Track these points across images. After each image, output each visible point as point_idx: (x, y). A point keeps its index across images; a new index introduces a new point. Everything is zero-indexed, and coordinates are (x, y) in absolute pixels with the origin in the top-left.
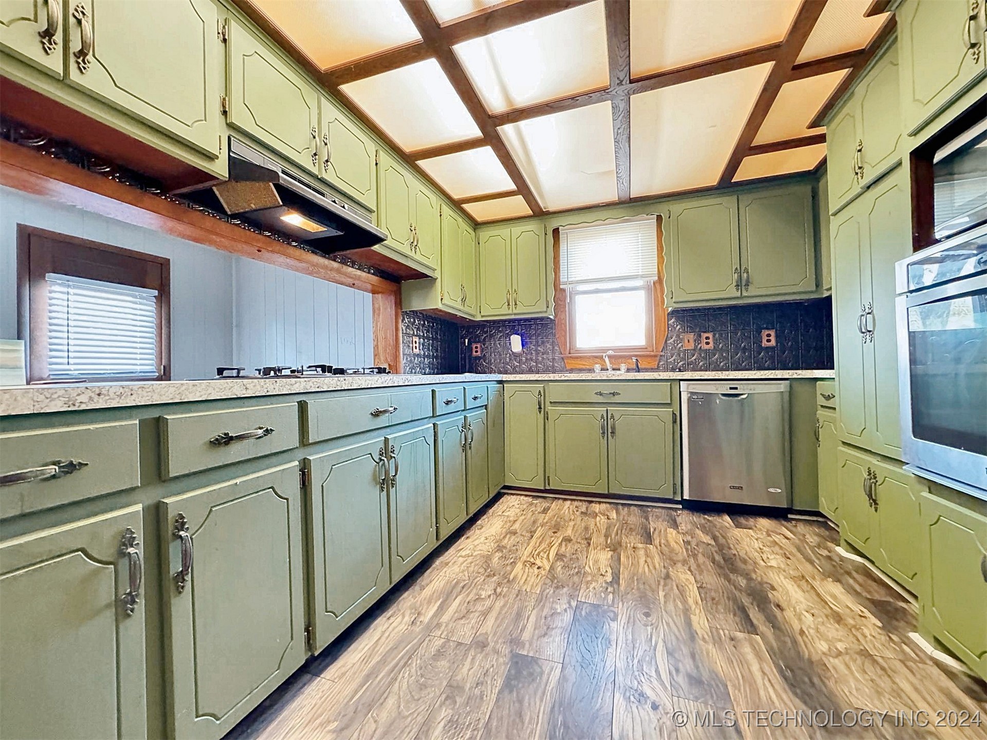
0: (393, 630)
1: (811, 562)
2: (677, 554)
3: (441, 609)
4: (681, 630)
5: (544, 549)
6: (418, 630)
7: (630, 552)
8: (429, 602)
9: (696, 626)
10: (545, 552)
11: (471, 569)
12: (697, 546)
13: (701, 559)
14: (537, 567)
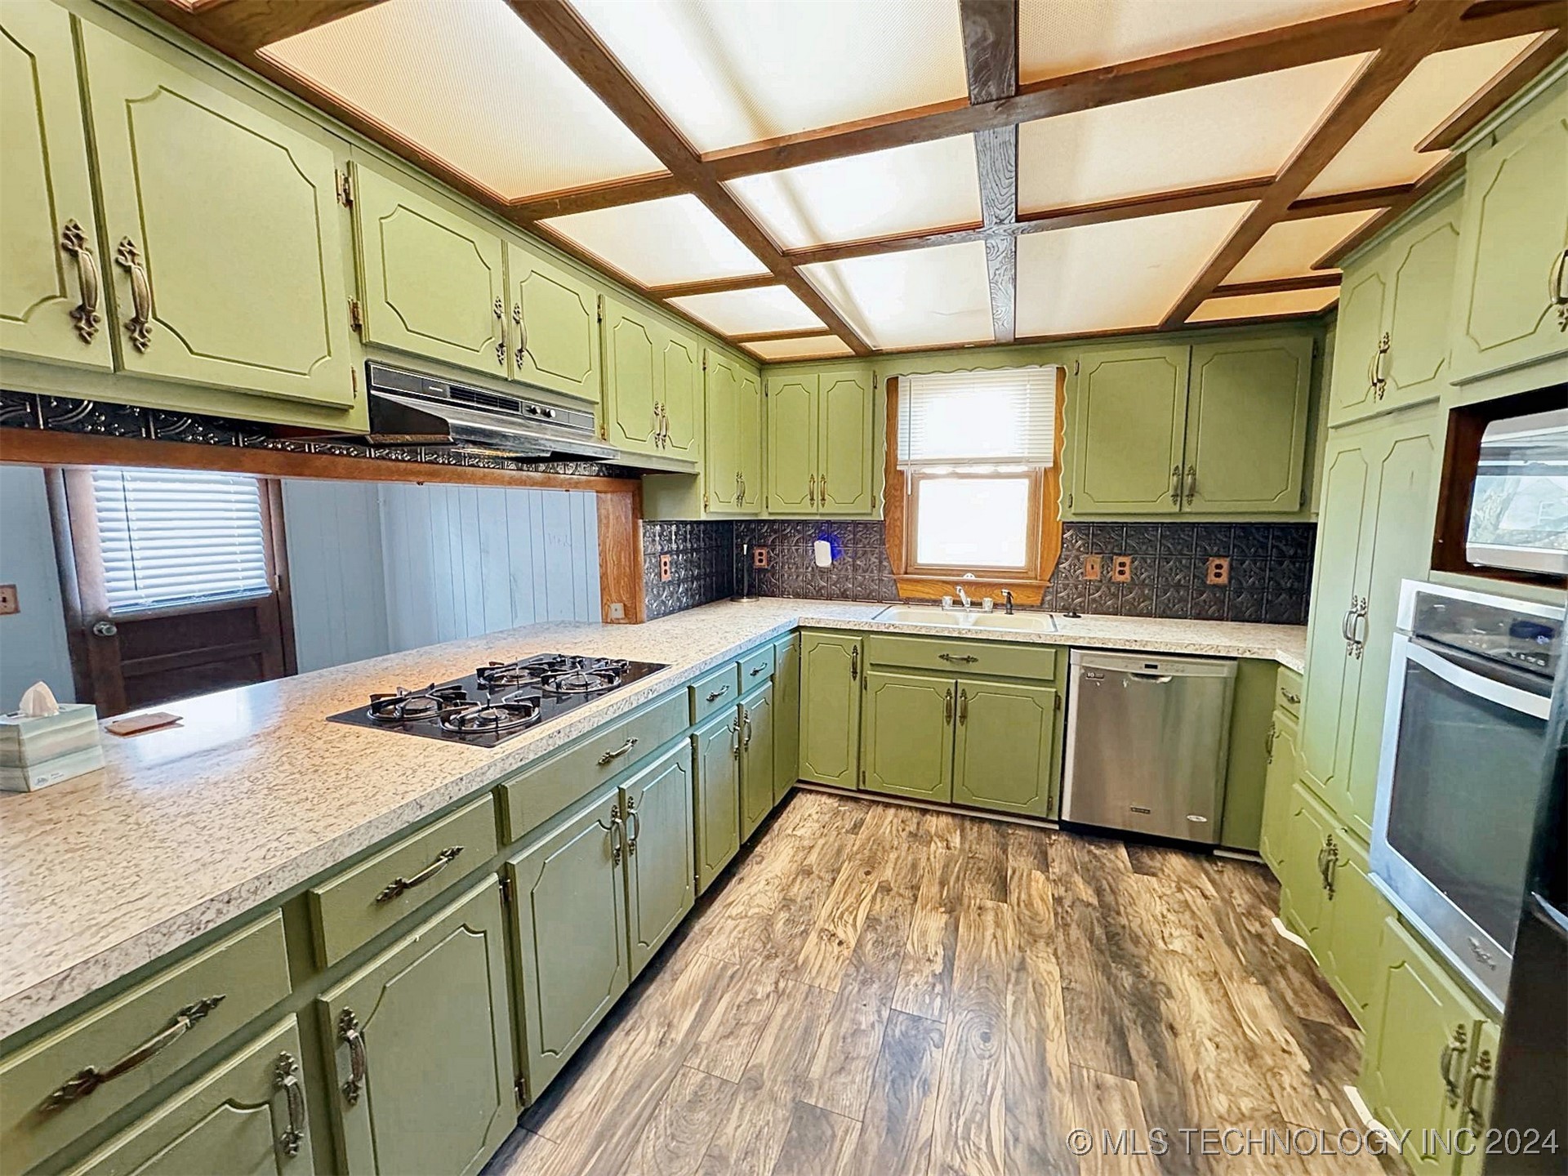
0: (635, 1053)
1: (1231, 945)
2: (1040, 922)
3: (700, 1019)
4: (1030, 1068)
5: (850, 906)
6: (668, 1055)
7: (973, 915)
8: (684, 1005)
9: (1051, 1062)
10: (851, 913)
11: (744, 942)
12: (1071, 907)
13: (1075, 932)
14: (837, 941)
